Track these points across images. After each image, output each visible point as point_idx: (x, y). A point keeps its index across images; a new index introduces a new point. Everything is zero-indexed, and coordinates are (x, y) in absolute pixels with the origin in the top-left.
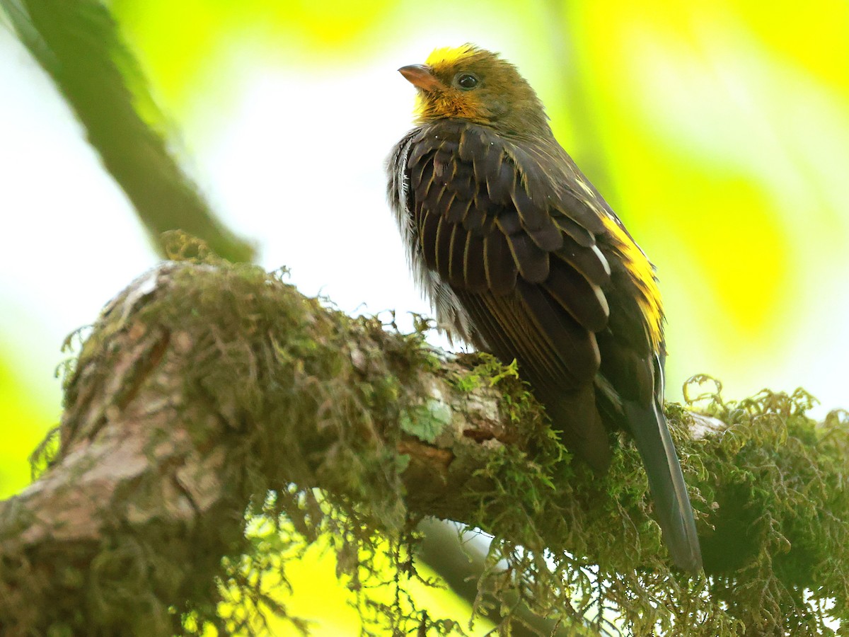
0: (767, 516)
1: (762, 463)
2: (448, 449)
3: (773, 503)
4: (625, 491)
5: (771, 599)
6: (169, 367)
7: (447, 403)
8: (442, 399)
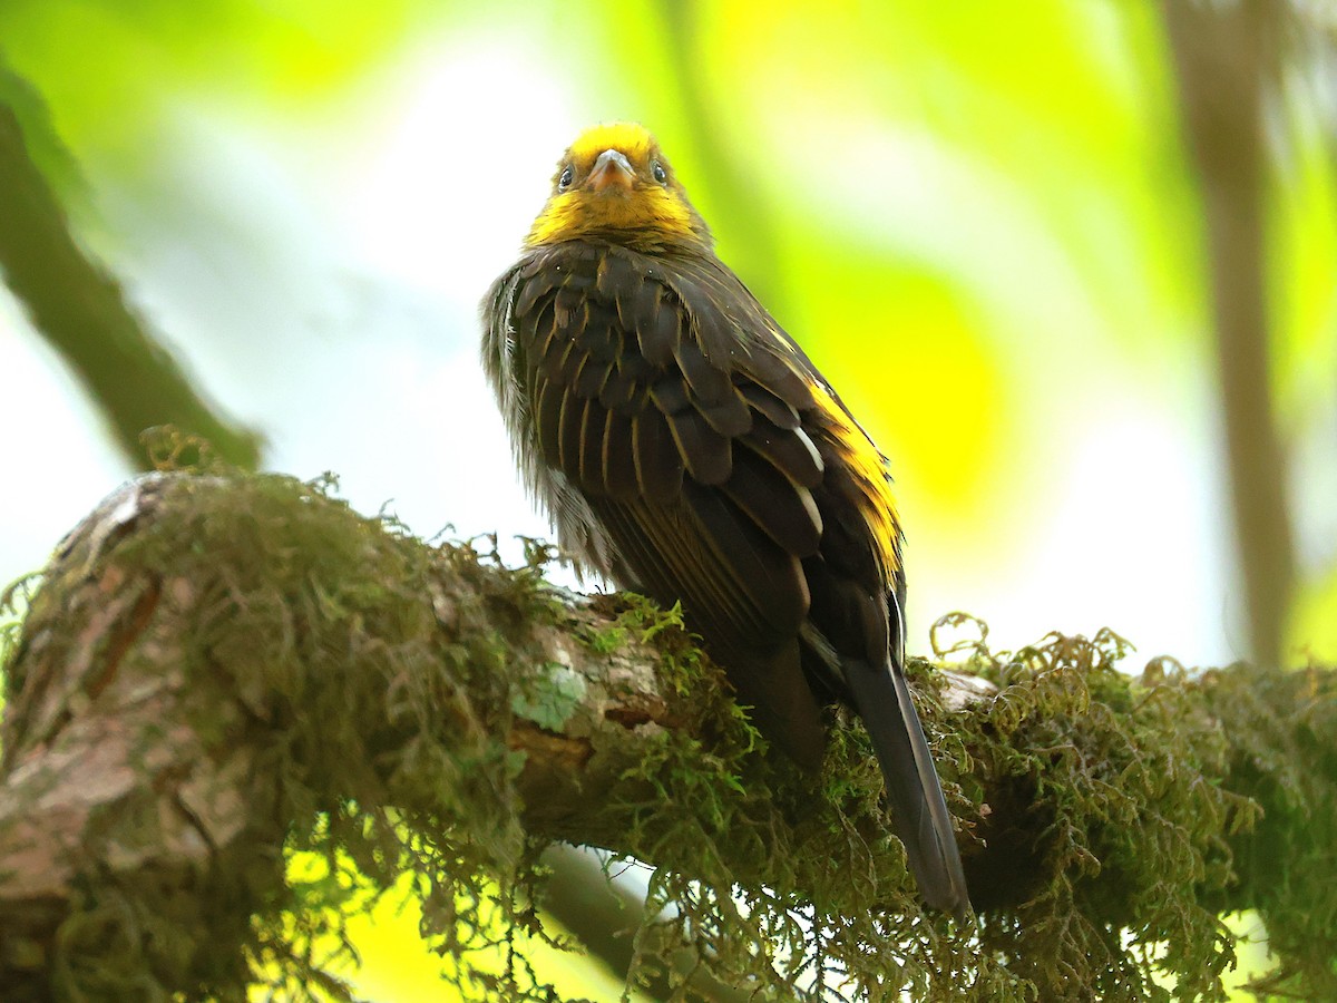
0: (1064, 823)
1: (1053, 743)
2: (583, 740)
3: (1071, 802)
4: (849, 793)
5: (1073, 945)
6: (162, 632)
7: (580, 672)
8: (571, 665)
